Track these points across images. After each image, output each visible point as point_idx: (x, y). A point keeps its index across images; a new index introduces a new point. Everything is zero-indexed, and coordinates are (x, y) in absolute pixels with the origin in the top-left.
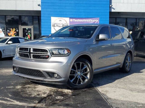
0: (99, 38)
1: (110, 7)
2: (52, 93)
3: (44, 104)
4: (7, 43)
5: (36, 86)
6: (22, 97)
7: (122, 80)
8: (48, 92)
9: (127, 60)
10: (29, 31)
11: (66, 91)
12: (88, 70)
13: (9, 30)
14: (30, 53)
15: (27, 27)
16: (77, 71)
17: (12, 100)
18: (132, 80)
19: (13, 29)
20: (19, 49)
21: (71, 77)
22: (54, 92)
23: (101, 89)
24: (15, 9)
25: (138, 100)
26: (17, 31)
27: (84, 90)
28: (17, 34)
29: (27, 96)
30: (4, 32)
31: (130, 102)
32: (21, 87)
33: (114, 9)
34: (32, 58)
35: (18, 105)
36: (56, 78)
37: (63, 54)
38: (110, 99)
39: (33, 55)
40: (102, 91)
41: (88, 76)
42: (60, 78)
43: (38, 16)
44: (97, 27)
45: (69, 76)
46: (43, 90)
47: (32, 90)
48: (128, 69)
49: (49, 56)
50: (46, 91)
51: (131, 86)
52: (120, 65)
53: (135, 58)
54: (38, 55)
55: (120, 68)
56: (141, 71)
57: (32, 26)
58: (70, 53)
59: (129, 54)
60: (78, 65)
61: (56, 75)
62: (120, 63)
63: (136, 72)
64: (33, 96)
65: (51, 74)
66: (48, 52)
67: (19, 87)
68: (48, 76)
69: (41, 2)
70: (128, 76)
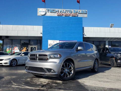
0: (78, 49)
1: (83, 34)
2: (50, 83)
3: (45, 88)
4: (21, 56)
5: (39, 79)
6: (31, 84)
7: (93, 76)
8: (47, 82)
9: (96, 64)
10: (35, 49)
11: (58, 81)
12: (72, 68)
13: (22, 48)
14: (37, 57)
15: (33, 46)
16: (65, 68)
17: (25, 86)
18: (99, 76)
19: (25, 47)
20: (30, 55)
21: (62, 73)
22: (51, 82)
23: (80, 81)
24: (27, 36)
25: (104, 86)
26: (27, 49)
27: (70, 81)
28: (27, 50)
29: (34, 84)
30: (19, 49)
31: (99, 87)
32: (30, 79)
33: (86, 35)
34: (38, 60)
35: (29, 88)
36: (52, 72)
37: (56, 57)
38: (87, 85)
39: (39, 59)
40: (81, 81)
41: (72, 72)
42: (55, 72)
43: (40, 40)
44: (76, 43)
45: (60, 72)
46: (44, 81)
47: (37, 81)
48: (96, 70)
49: (48, 58)
50: (46, 82)
51: (99, 79)
52: (91, 67)
53: (100, 65)
54: (41, 58)
55: (91, 69)
56: (105, 72)
57: (37, 46)
58: (61, 57)
59: (96, 60)
60: (66, 64)
61: (52, 71)
62: (91, 66)
63: (101, 72)
64: (38, 84)
65: (49, 70)
66: (47, 56)
67: (29, 79)
68: (47, 71)
69: (43, 32)
70: (97, 74)
